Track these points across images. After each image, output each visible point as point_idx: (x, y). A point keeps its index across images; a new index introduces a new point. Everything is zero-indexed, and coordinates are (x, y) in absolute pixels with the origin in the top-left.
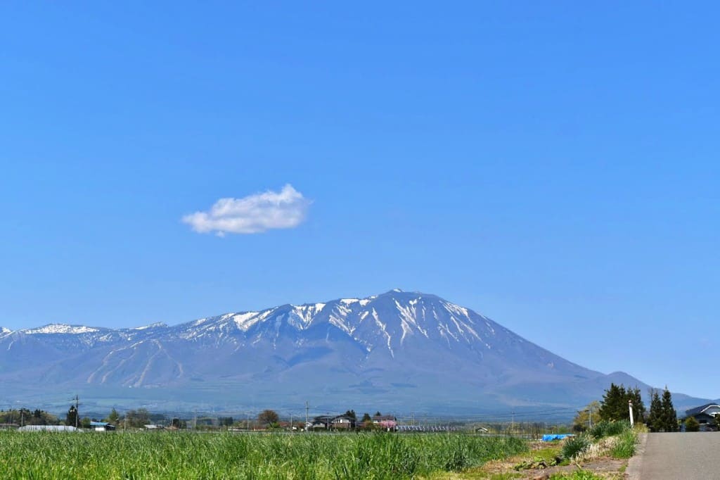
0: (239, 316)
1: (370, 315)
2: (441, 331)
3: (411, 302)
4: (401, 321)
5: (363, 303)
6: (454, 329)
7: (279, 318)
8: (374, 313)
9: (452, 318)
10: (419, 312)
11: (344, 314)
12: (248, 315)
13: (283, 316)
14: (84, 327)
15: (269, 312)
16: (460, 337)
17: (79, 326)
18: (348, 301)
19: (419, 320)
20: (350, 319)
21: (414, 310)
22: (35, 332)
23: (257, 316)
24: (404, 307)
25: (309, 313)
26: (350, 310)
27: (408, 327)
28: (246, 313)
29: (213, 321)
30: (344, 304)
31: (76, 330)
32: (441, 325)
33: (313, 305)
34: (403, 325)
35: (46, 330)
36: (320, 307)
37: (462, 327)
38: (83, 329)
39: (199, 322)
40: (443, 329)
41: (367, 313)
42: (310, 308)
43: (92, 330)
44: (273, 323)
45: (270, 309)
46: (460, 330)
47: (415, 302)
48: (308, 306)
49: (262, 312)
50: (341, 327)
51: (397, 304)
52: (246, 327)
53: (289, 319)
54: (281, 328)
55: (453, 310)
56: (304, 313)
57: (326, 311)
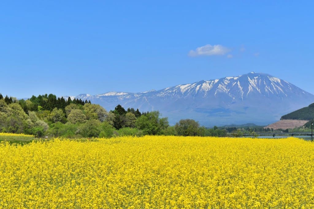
0: (183, 86)
1: (237, 84)
2: (266, 90)
3: (255, 78)
4: (249, 86)
5: (236, 78)
6: (272, 88)
7: (198, 86)
8: (238, 83)
9: (272, 83)
10: (258, 82)
11: (226, 83)
12: (187, 85)
13: (200, 85)
14: (122, 93)
15: (195, 84)
16: (274, 91)
17: (120, 92)
18: (229, 78)
19: (258, 85)
20: (228, 86)
21: (256, 81)
22: (102, 95)
23: (190, 86)
24: (252, 80)
25: (212, 83)
26: (229, 82)
27: (252, 88)
28: (186, 84)
29: (172, 89)
30: (227, 79)
31: (118, 94)
32: (266, 87)
33: (214, 80)
34: (249, 87)
35: (107, 95)
36: (216, 81)
37: (276, 87)
38: (122, 94)
39: (167, 89)
40: (267, 89)
41: (236, 83)
42: (212, 82)
43: (125, 94)
44: (195, 89)
45: (196, 83)
46: (275, 89)
47: (257, 77)
48: (211, 80)
49: (192, 84)
50: (224, 89)
51: (249, 78)
52: (185, 90)
53: (202, 87)
54: (199, 90)
55: (273, 80)
56: (210, 84)
57: (219, 83)
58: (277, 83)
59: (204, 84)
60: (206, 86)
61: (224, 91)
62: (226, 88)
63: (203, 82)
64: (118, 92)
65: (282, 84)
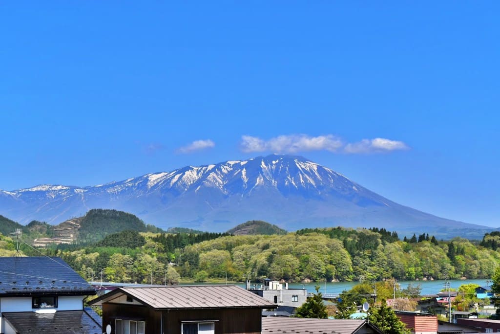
0: (155, 175)
1: (240, 173)
2: (286, 183)
3: (274, 162)
4: (259, 175)
5: (243, 163)
7: (177, 176)
8: (244, 172)
9: (299, 173)
10: (277, 168)
11: (225, 171)
12: (162, 174)
13: (181, 174)
14: (60, 186)
15: (175, 172)
16: (299, 185)
17: (57, 186)
18: (232, 163)
19: (275, 174)
20: (225, 177)
21: (274, 167)
22: (27, 190)
23: (165, 176)
24: (267, 165)
25: (202, 172)
26: (232, 169)
27: (262, 180)
28: (160, 173)
29: (136, 180)
30: (229, 165)
32: (288, 177)
33: (207, 166)
34: (258, 179)
35: (35, 189)
36: (211, 167)
37: (305, 179)
38: (59, 188)
39: (129, 180)
40: (289, 181)
41: (240, 170)
42: (204, 168)
43: (65, 188)
44: (171, 180)
45: (176, 170)
46: (302, 181)
47: (277, 161)
49: (171, 172)
50: (217, 181)
51: (263, 163)
52: (156, 183)
53: (184, 177)
54: (176, 182)
55: (303, 167)
56: (198, 172)
57: (213, 170)
58: (311, 173)
59: (187, 173)
60: (191, 176)
61: (217, 184)
62: (223, 179)
63: (188, 168)
64: (53, 186)
65: (318, 173)
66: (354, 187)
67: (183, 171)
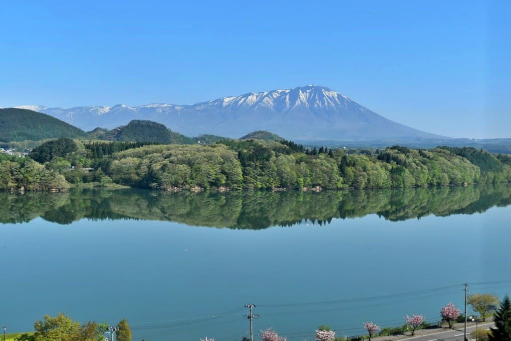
0: (228, 98)
1: (285, 98)
2: (316, 105)
3: (308, 91)
5: (287, 91)
6: (323, 103)
7: (243, 100)
8: (288, 97)
9: (325, 98)
10: (310, 95)
11: (275, 96)
12: (233, 98)
13: (245, 98)
15: (242, 96)
16: (324, 107)
18: (280, 91)
19: (308, 100)
20: (275, 101)
21: (308, 94)
22: (144, 107)
23: (235, 99)
24: (303, 93)
25: (260, 96)
26: (279, 95)
27: (299, 103)
28: (232, 97)
29: (216, 101)
30: (278, 92)
32: (317, 101)
33: (263, 93)
34: (297, 102)
35: (149, 106)
36: (265, 93)
37: (328, 102)
38: (165, 105)
39: (211, 101)
41: (285, 96)
42: (261, 94)
44: (239, 102)
46: (326, 104)
47: (310, 90)
48: (260, 93)
49: (239, 97)
50: (269, 103)
51: (301, 91)
52: (228, 103)
53: (248, 99)
54: (242, 104)
55: (328, 94)
56: (257, 96)
57: (267, 95)
58: (332, 99)
59: (250, 97)
60: (253, 99)
61: (269, 105)
62: (274, 102)
63: (250, 94)
64: (162, 104)
65: (338, 99)
66: (362, 109)
67: (247, 96)
